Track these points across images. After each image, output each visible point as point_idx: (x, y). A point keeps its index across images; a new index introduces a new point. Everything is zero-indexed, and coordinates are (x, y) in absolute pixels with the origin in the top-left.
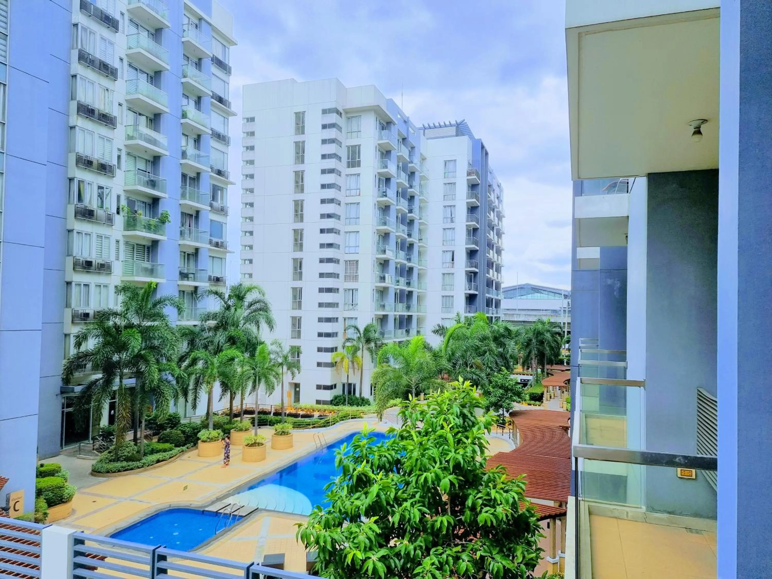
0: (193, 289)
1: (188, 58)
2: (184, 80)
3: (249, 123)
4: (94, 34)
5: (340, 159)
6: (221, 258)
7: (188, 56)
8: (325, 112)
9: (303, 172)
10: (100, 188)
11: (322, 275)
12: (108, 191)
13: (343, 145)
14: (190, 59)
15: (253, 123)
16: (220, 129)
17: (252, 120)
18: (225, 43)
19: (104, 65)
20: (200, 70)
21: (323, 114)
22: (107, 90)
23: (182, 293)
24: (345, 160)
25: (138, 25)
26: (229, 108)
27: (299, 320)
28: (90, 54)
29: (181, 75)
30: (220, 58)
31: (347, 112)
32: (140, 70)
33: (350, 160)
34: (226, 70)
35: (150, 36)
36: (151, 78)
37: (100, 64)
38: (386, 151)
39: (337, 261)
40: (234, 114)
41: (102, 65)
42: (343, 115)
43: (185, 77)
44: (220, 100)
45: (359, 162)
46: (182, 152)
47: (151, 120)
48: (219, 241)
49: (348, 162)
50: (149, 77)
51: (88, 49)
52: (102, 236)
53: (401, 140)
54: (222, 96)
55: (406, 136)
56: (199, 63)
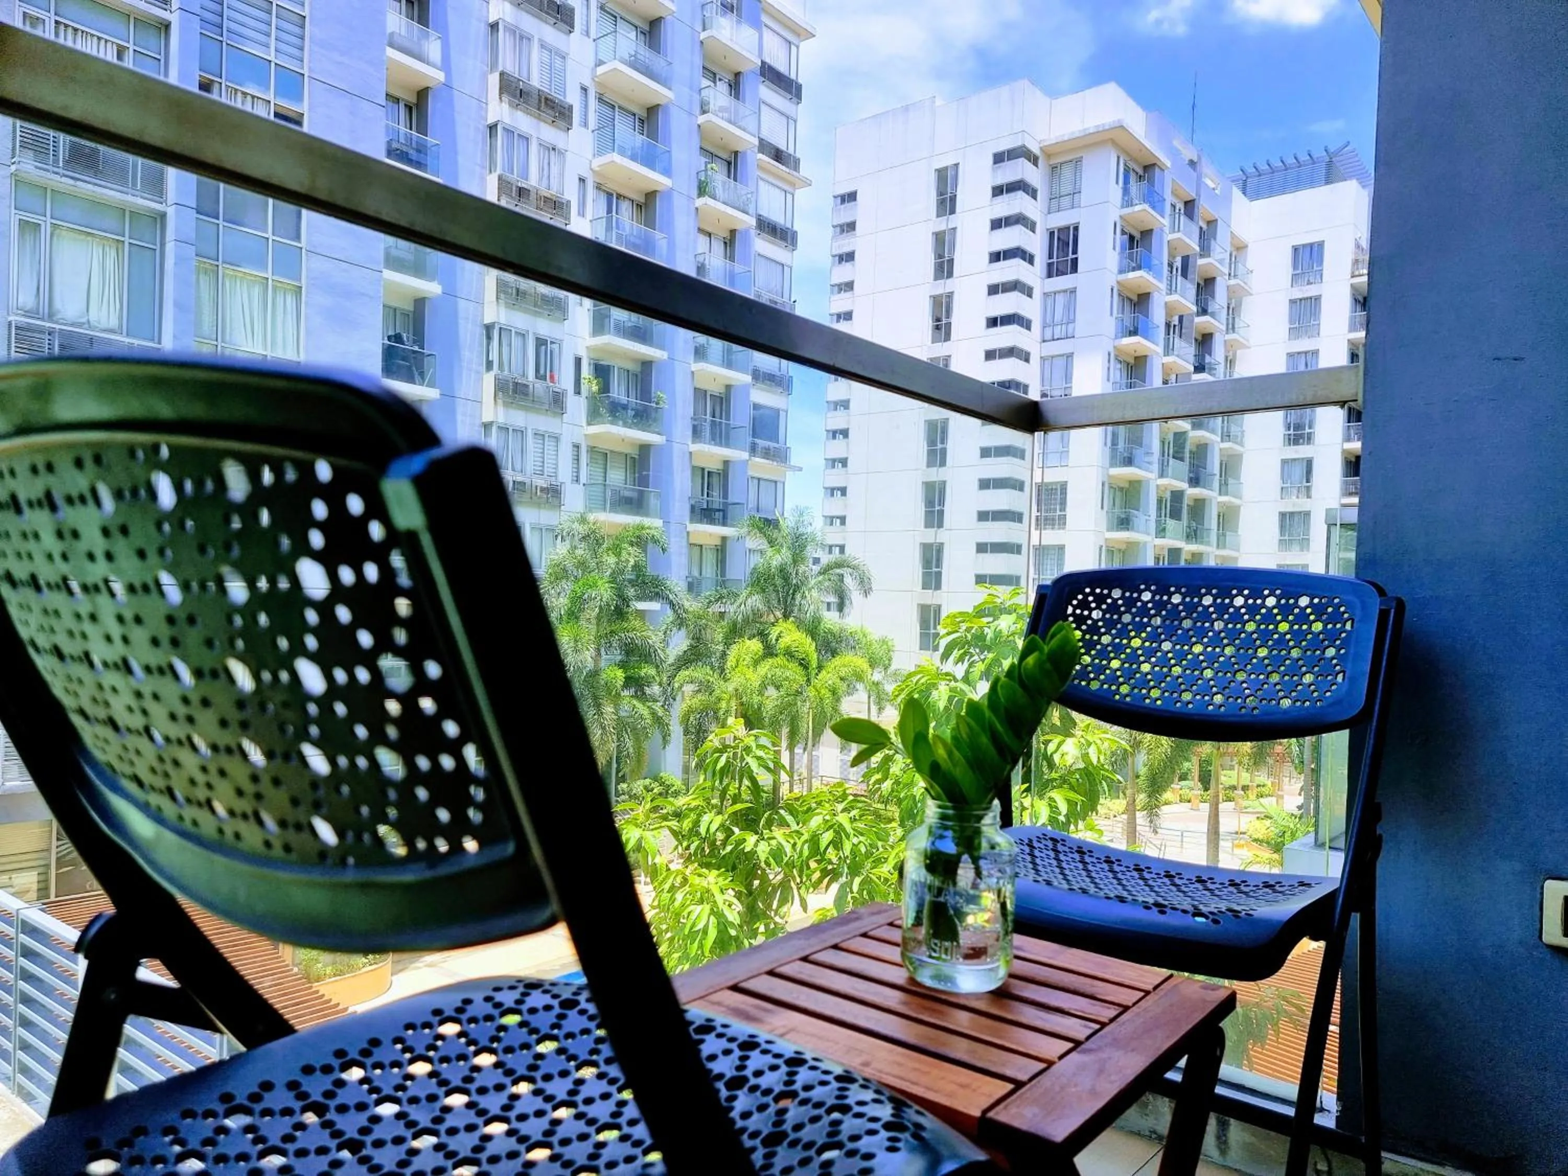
0: (718, 542)
1: (714, 74)
2: (701, 119)
3: (846, 204)
4: (529, 39)
5: (1030, 259)
6: (776, 482)
7: (713, 69)
8: (999, 158)
9: (950, 296)
10: (541, 342)
11: (983, 516)
12: (555, 346)
13: (1038, 228)
14: (718, 77)
15: (853, 203)
16: (777, 216)
17: (851, 197)
18: (790, 37)
19: (546, 99)
20: (737, 97)
21: (995, 162)
22: (554, 149)
23: (696, 550)
24: (1041, 259)
25: (615, 17)
26: (795, 170)
27: (935, 611)
28: (519, 80)
29: (697, 110)
30: (782, 68)
31: (1048, 152)
32: (620, 107)
33: (1055, 260)
34: (790, 93)
35: (642, 37)
36: (642, 121)
37: (540, 100)
38: (1142, 233)
39: (1018, 485)
40: (807, 183)
41: (543, 100)
42: (1040, 162)
43: (704, 112)
44: (778, 155)
45: (1075, 262)
46: (698, 268)
47: (639, 206)
48: (772, 445)
49: (1050, 265)
50: (637, 120)
51: (517, 72)
52: (543, 435)
53: (1180, 205)
54: (783, 147)
55: (1194, 195)
56: (735, 84)
